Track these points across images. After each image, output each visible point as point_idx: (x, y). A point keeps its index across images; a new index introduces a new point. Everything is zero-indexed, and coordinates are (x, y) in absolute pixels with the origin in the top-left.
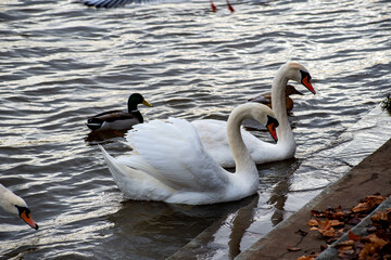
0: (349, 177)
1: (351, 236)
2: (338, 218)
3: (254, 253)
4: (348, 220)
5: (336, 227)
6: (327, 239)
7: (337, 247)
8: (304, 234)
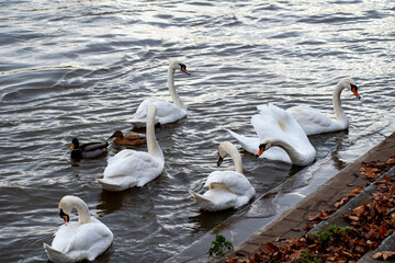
0: (384, 143)
1: (385, 178)
2: (378, 167)
3: (327, 187)
4: (383, 168)
5: (376, 173)
6: (370, 179)
7: (376, 184)
8: (356, 176)
